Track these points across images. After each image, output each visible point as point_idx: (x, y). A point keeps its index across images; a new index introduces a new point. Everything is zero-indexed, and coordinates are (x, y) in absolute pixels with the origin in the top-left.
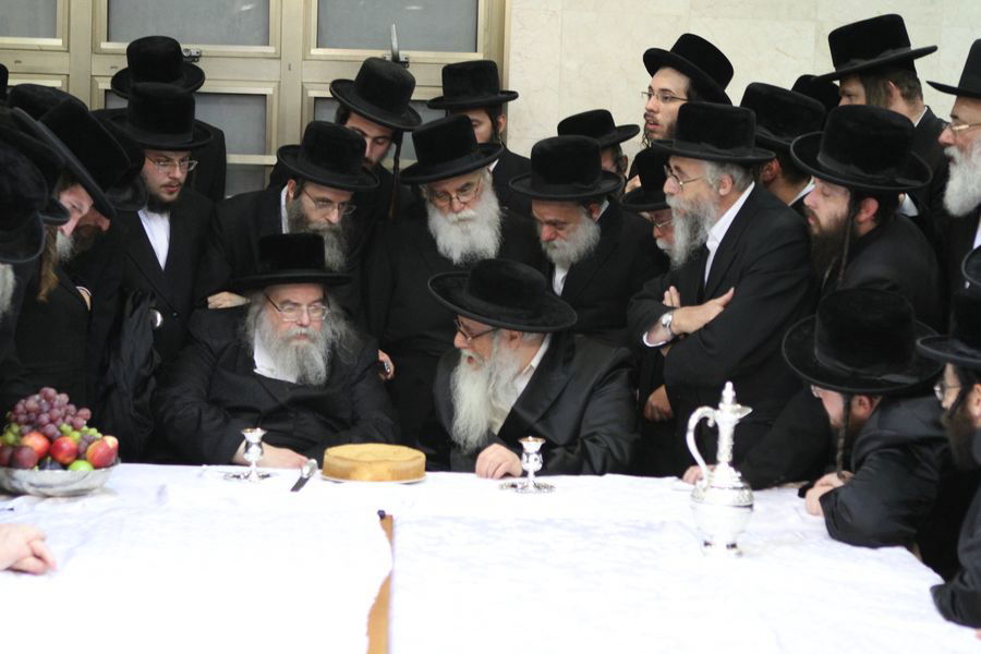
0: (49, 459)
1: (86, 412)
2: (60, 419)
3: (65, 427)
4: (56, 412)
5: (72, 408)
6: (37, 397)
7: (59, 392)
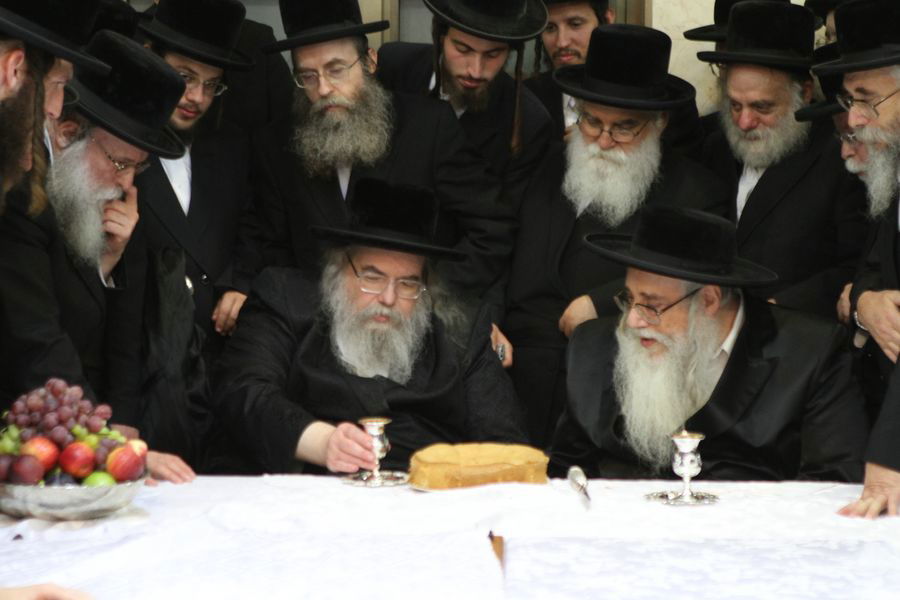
0: (58, 471)
1: (104, 409)
2: (72, 420)
3: (79, 429)
4: (66, 410)
5: (87, 404)
6: (42, 391)
7: (70, 383)
